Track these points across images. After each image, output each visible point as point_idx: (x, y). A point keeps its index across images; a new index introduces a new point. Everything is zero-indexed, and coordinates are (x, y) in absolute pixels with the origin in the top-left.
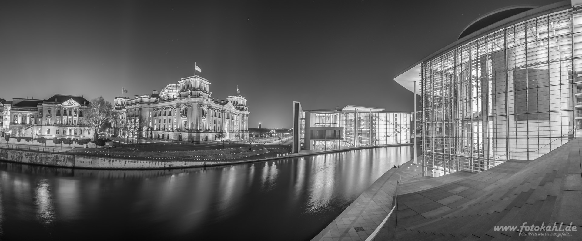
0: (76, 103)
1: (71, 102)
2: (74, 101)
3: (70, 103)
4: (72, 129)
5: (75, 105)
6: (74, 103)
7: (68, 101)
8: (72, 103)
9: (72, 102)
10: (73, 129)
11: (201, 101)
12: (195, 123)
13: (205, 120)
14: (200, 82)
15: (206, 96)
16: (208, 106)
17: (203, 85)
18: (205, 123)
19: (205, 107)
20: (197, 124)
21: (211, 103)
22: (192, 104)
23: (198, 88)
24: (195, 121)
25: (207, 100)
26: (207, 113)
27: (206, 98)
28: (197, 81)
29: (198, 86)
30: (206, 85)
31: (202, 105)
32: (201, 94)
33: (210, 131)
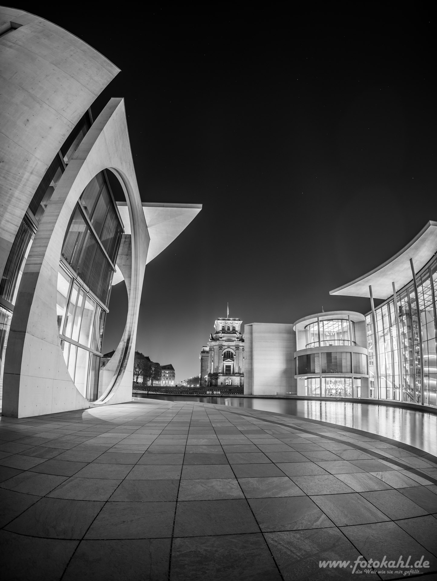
11: (220, 344)
12: (216, 367)
13: (233, 363)
14: (224, 324)
15: (234, 337)
16: (236, 348)
17: (230, 325)
18: (233, 366)
19: (231, 348)
20: (218, 367)
21: (238, 344)
22: (214, 349)
23: (220, 331)
24: (216, 365)
25: (233, 341)
26: (235, 355)
27: (234, 339)
28: (219, 324)
29: (220, 329)
30: (235, 324)
31: (221, 347)
32: (220, 336)
33: (236, 375)
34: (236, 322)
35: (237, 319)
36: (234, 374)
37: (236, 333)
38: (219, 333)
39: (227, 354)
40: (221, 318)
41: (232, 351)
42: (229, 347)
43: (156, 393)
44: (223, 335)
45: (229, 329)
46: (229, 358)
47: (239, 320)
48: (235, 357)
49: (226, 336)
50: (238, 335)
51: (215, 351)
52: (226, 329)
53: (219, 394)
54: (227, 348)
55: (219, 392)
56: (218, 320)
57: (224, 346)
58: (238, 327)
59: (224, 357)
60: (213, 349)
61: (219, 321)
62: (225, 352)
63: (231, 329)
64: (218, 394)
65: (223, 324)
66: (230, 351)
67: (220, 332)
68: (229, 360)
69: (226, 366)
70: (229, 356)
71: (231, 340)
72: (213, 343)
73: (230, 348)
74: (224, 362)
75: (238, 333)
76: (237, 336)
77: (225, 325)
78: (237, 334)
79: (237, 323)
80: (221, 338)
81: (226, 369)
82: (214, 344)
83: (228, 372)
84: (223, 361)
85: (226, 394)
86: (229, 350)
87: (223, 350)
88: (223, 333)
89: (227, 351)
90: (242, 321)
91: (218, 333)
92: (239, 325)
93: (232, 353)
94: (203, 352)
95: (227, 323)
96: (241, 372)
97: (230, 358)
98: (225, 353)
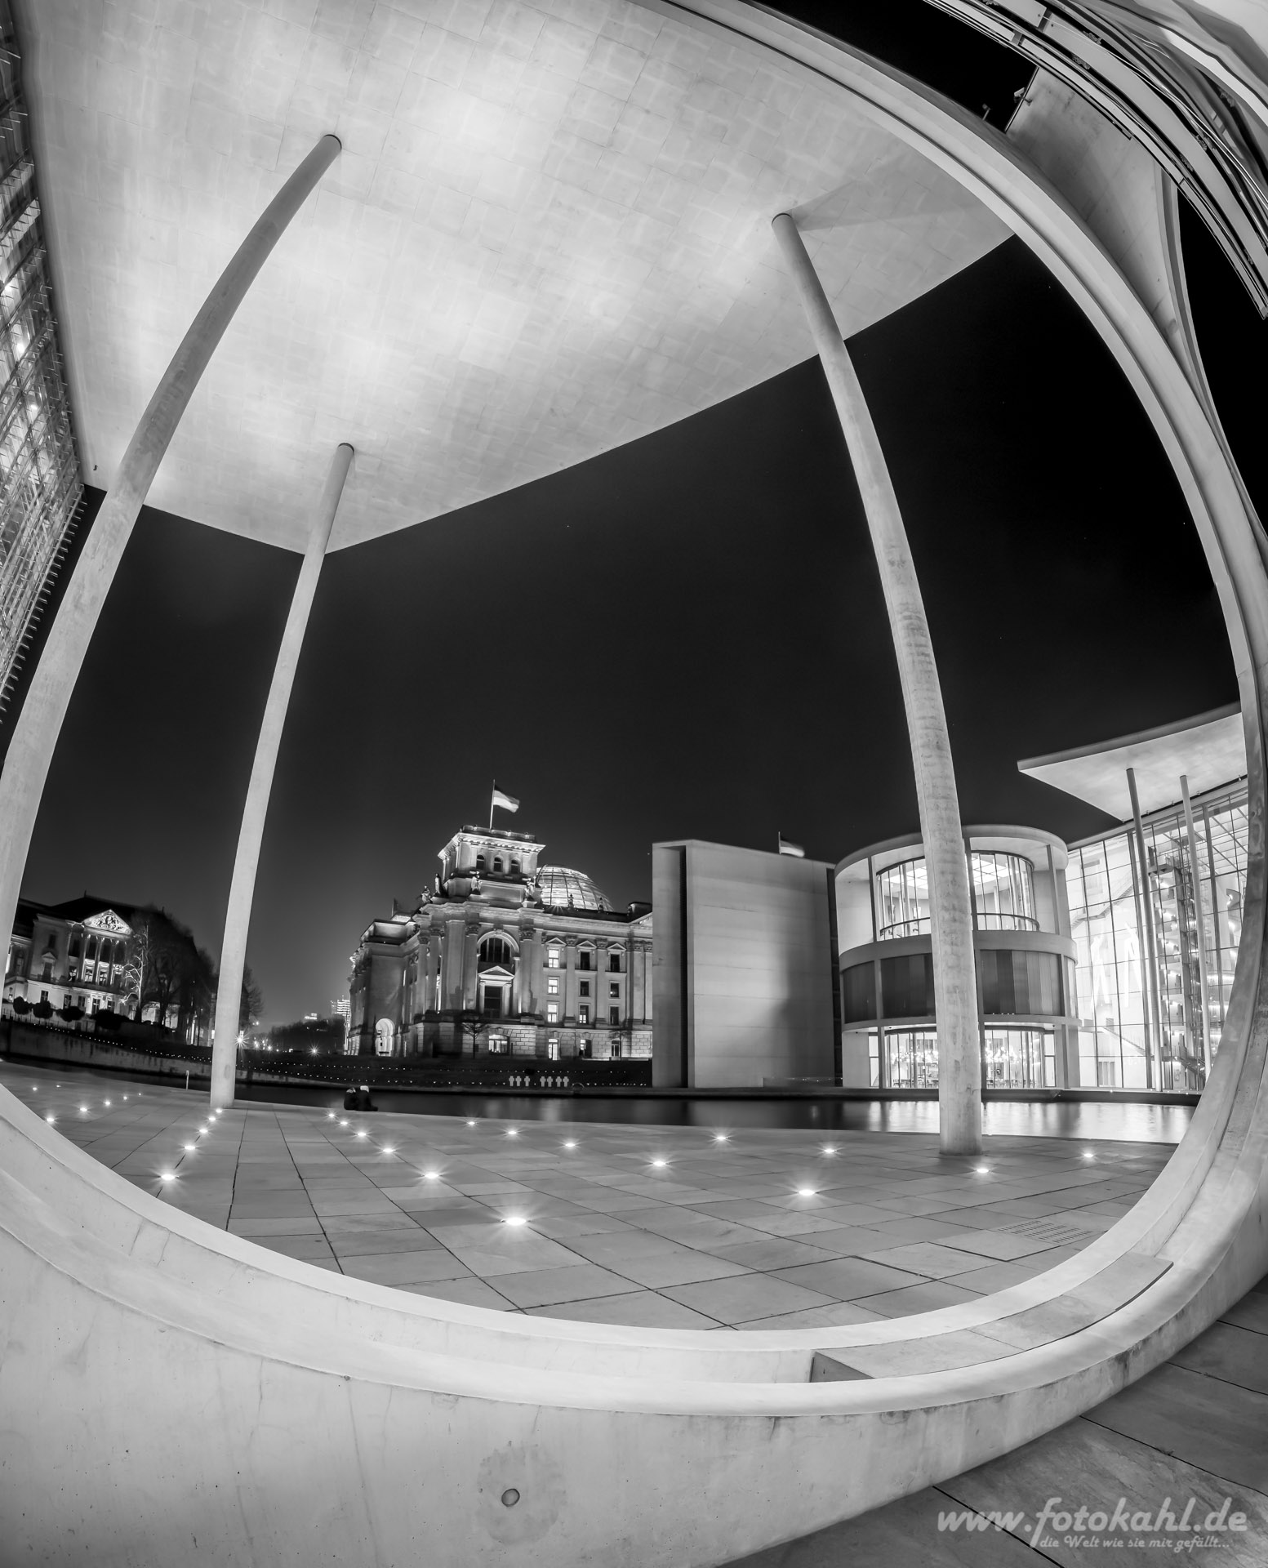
0: (122, 926)
1: (110, 919)
2: (117, 918)
3: (107, 921)
4: (101, 999)
5: (120, 931)
6: (118, 925)
7: (102, 916)
8: (112, 925)
9: (113, 921)
10: (104, 999)
11: (473, 911)
12: (453, 992)
13: (510, 978)
14: (486, 847)
15: (517, 894)
16: (521, 929)
17: (504, 855)
18: (511, 989)
19: (506, 931)
20: (460, 993)
21: (531, 917)
22: (446, 927)
23: (473, 869)
24: (454, 983)
25: (516, 907)
26: (518, 955)
27: (516, 900)
28: (468, 846)
29: (472, 862)
30: (520, 853)
31: (474, 924)
32: (473, 887)
33: (523, 1020)
34: (525, 845)
35: (527, 836)
36: (515, 1018)
37: (525, 883)
38: (471, 876)
39: (491, 947)
40: (475, 828)
41: (507, 939)
42: (499, 925)
43: (284, 1080)
44: (481, 882)
45: (498, 867)
46: (498, 962)
47: (535, 841)
48: (517, 959)
49: (489, 889)
50: (532, 888)
51: (451, 934)
52: (492, 864)
53: (566, 1085)
54: (492, 930)
55: (566, 1080)
56: (467, 831)
57: (485, 920)
58: (531, 862)
59: (482, 959)
60: (442, 930)
61: (469, 837)
62: (486, 941)
63: (506, 867)
64: (559, 1085)
65: (480, 846)
66: (499, 941)
67: (471, 872)
68: (498, 968)
69: (486, 987)
70: (495, 955)
71: (506, 904)
72: (448, 909)
73: (501, 928)
74: (482, 976)
75: (532, 881)
76: (527, 891)
77: (489, 853)
78: (529, 884)
79: (527, 849)
80: (477, 892)
81: (485, 1000)
82: (450, 912)
83: (493, 1008)
84: (479, 972)
85: (592, 1085)
86: (498, 936)
87: (480, 932)
88: (482, 877)
89: (491, 940)
90: (544, 846)
91: (465, 874)
92: (532, 857)
93: (507, 948)
94: (376, 937)
95: (496, 845)
96: (537, 1012)
97: (500, 962)
98: (484, 945)
